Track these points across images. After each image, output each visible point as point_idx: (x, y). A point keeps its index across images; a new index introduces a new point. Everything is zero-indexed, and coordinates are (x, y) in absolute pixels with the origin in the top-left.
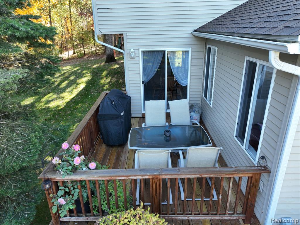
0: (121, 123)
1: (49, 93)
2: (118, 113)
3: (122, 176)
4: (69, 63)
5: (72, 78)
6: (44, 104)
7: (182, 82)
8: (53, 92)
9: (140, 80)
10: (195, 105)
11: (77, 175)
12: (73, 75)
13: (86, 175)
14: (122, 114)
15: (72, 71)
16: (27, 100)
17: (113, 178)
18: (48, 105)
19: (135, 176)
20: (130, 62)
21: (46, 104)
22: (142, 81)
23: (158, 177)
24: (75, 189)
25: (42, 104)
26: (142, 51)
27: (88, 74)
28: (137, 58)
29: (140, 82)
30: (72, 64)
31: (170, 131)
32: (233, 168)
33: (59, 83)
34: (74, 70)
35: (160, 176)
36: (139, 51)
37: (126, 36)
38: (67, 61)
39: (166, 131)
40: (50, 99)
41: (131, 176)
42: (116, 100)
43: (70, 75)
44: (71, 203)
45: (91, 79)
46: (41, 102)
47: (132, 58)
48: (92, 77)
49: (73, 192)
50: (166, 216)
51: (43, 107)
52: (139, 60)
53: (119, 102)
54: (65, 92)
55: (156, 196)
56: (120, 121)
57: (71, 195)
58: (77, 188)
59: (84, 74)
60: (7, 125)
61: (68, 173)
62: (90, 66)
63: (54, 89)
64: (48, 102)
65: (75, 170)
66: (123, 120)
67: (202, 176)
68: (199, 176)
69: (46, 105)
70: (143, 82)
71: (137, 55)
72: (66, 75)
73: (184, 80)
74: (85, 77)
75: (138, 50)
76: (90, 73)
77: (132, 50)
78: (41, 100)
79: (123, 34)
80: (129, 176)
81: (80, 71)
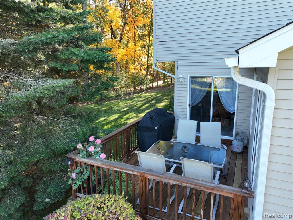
0: (154, 136)
1: (131, 113)
2: (153, 126)
3: (118, 168)
4: (156, 90)
5: (153, 102)
6: (124, 121)
7: (230, 109)
8: (134, 112)
9: (187, 103)
10: (241, 133)
11: (89, 159)
12: (154, 100)
13: (94, 161)
14: (156, 128)
15: (155, 96)
16: (114, 115)
17: (111, 167)
18: (126, 122)
19: (127, 170)
20: (179, 86)
21: (126, 120)
22: (188, 103)
23: (144, 175)
24: (87, 170)
25: (123, 120)
26: (190, 77)
27: (167, 100)
28: (185, 83)
29: (187, 105)
30: (158, 91)
31: (187, 146)
32: (215, 184)
33: (141, 105)
34: (156, 96)
35: (146, 175)
36: (187, 77)
37: (177, 64)
38: (155, 89)
39: (184, 147)
40: (130, 117)
41: (124, 169)
42: (154, 115)
43: (152, 100)
44: (81, 180)
45: (168, 104)
46: (123, 119)
47: (181, 82)
48: (169, 103)
49: (84, 173)
50: (151, 217)
51: (123, 123)
52: (187, 85)
53: (157, 118)
54: (143, 113)
55: (143, 193)
56: (153, 134)
57: (83, 174)
58: (89, 171)
59: (163, 100)
60: (69, 121)
61: (84, 156)
62: (172, 94)
63: (136, 110)
64: (128, 119)
65: (89, 155)
66: (156, 134)
67: (182, 184)
68: (179, 183)
69: (125, 122)
70: (189, 105)
71: (185, 80)
72: (150, 99)
73: (232, 107)
74: (163, 102)
75: (187, 75)
76: (169, 99)
77: (181, 76)
78: (123, 117)
79: (174, 62)
80: (122, 169)
81: (161, 97)
